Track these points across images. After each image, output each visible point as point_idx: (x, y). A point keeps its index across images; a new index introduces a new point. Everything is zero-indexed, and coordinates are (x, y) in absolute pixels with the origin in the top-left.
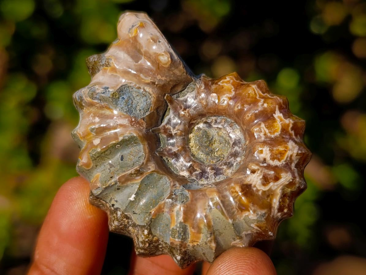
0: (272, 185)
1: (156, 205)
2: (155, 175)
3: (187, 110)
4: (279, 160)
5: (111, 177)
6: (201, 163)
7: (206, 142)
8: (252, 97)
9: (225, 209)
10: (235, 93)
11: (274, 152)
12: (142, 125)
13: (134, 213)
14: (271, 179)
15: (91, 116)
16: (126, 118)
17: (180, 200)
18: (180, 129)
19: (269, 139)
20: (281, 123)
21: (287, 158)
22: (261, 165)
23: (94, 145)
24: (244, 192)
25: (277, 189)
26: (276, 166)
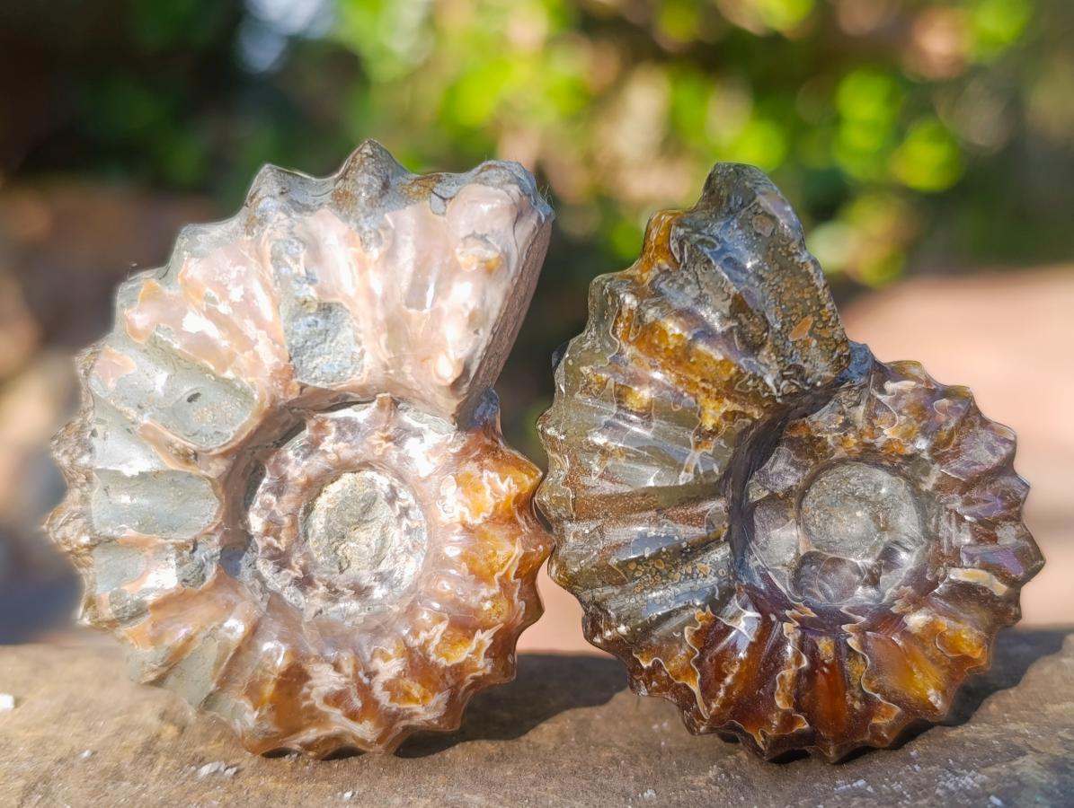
0: (336, 714)
1: (144, 532)
2: (205, 485)
3: (391, 444)
4: (392, 699)
5: (140, 407)
6: (301, 537)
7: (351, 515)
8: (491, 566)
9: (228, 665)
10: (480, 525)
11: (401, 682)
12: (288, 392)
13: (105, 490)
14: (345, 706)
15: (239, 271)
16: (279, 356)
17: (185, 571)
18: (341, 455)
19: (422, 655)
20: (470, 656)
21: (408, 709)
22: (361, 674)
23: (182, 322)
24: (284, 679)
25: (336, 723)
26: (377, 703)
